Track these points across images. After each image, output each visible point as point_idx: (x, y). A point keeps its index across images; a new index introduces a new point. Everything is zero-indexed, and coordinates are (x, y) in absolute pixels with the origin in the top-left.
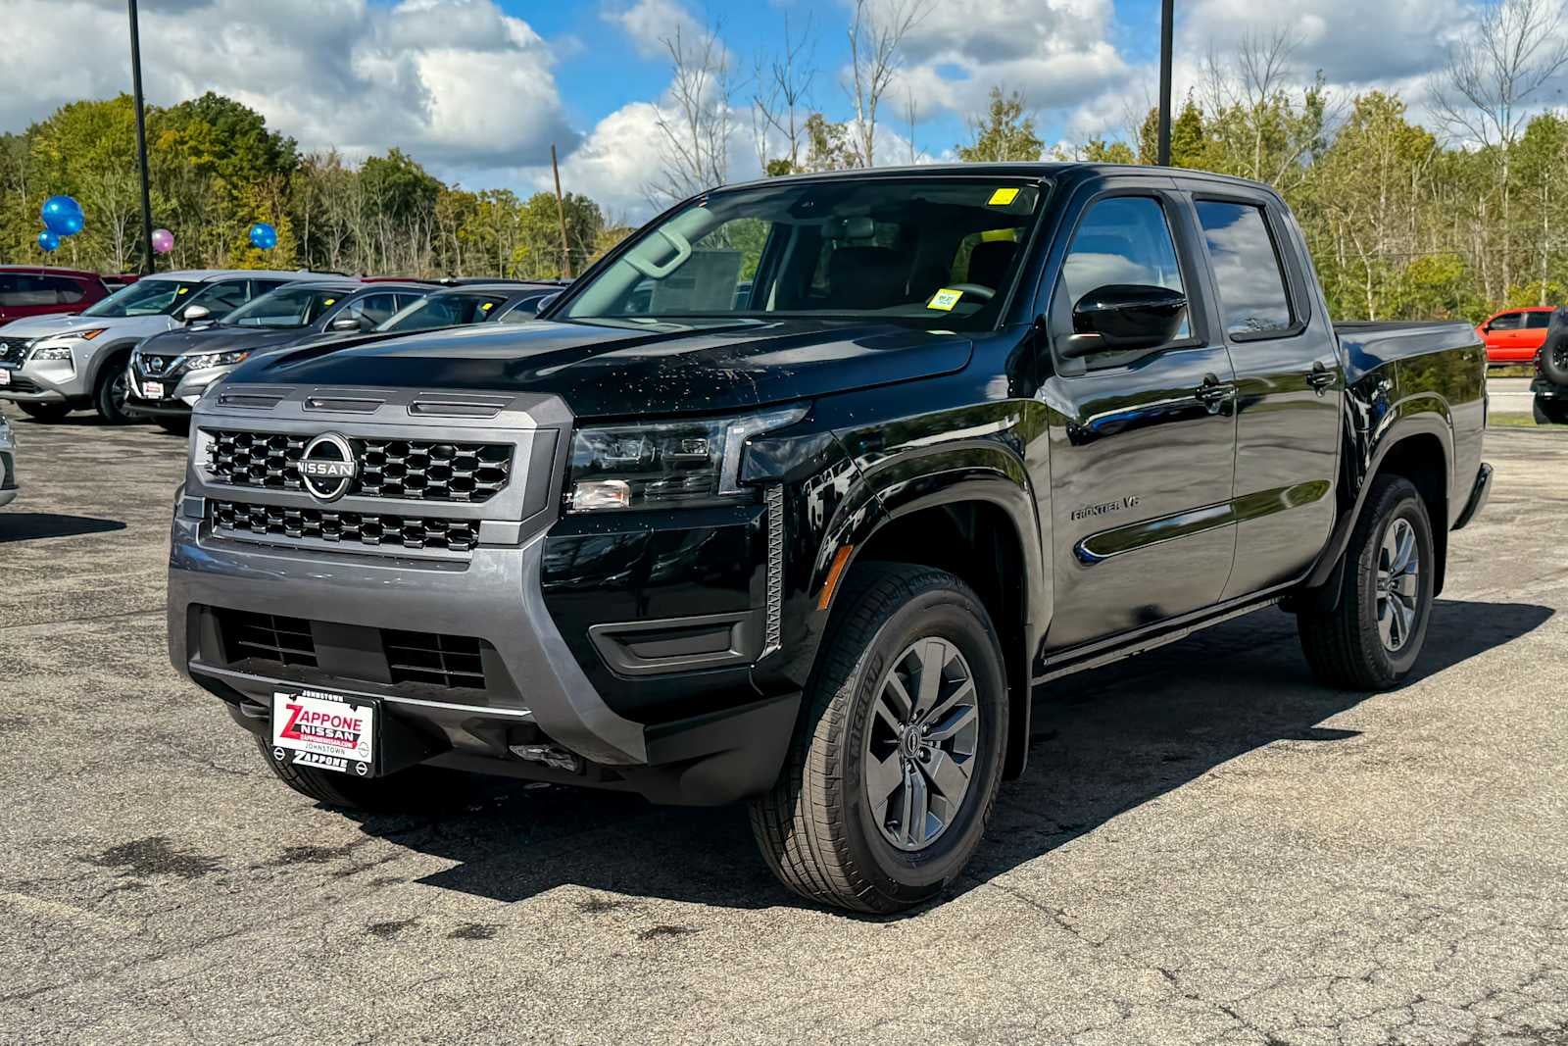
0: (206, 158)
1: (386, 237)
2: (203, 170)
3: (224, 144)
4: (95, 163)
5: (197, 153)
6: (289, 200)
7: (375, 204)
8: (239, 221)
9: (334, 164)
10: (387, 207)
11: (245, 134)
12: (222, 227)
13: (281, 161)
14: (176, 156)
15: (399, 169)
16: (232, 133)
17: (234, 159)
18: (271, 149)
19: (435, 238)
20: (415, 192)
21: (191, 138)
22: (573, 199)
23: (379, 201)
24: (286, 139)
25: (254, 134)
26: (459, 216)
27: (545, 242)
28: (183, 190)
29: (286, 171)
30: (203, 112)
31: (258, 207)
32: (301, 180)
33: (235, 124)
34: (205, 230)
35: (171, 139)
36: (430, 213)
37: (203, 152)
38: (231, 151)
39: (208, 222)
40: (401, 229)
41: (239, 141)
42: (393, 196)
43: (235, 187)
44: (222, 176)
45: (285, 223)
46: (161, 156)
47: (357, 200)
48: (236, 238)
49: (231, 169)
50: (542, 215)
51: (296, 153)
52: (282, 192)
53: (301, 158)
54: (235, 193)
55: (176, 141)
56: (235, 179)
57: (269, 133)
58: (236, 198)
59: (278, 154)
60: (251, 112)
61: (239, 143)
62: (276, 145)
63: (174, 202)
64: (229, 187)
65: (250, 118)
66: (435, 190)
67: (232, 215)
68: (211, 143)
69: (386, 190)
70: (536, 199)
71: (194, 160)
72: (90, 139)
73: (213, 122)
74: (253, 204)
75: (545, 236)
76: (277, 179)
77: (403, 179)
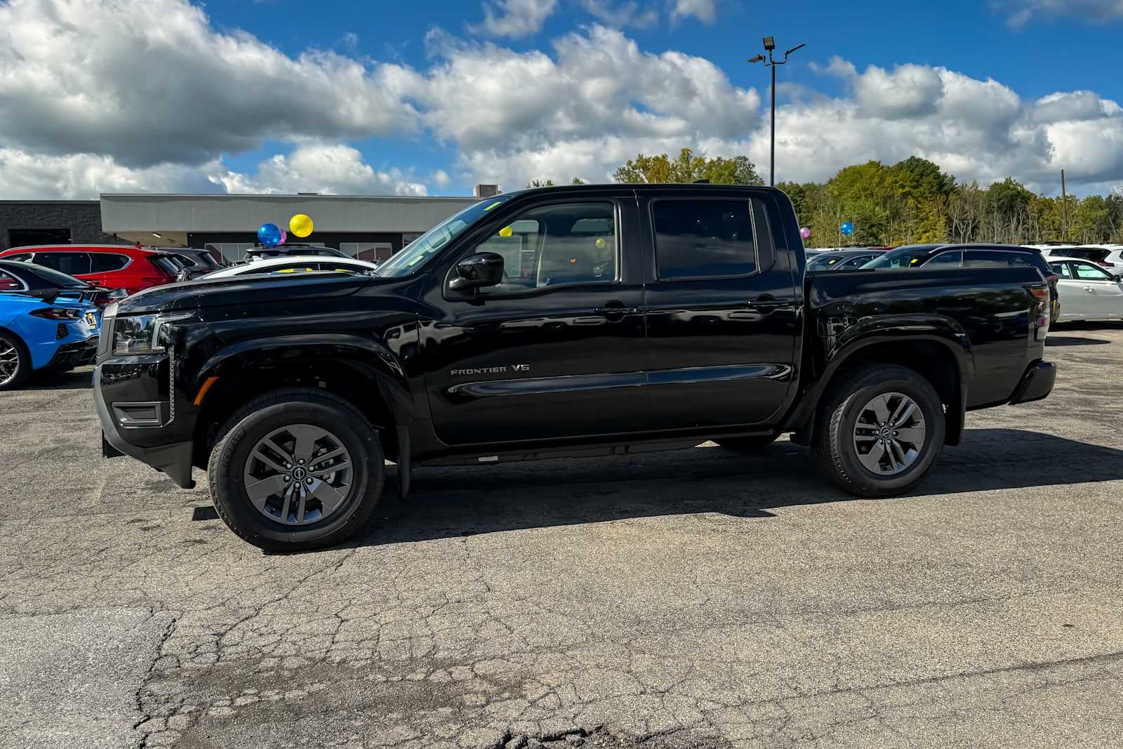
0: (907, 189)
1: (997, 224)
2: (905, 195)
3: (917, 181)
4: (854, 195)
5: (903, 186)
6: (948, 207)
7: (994, 207)
8: (920, 219)
9: (974, 188)
10: (1000, 208)
11: (928, 175)
12: (910, 223)
13: (945, 188)
14: (892, 189)
15: (1009, 188)
16: (922, 175)
17: (921, 189)
18: (940, 182)
19: (1025, 223)
20: (1016, 199)
21: (901, 180)
22: (1112, 198)
23: (995, 206)
24: (949, 176)
25: (932, 175)
26: (1041, 211)
27: (1091, 223)
28: (894, 206)
29: (947, 194)
30: (908, 166)
31: (930, 212)
32: (954, 197)
33: (924, 171)
34: (903, 225)
35: (890, 181)
36: (1024, 210)
37: (905, 186)
38: (921, 185)
39: (904, 221)
40: (1006, 221)
41: (925, 179)
42: (1004, 203)
43: (920, 203)
44: (913, 198)
45: (943, 219)
46: (884, 190)
47: (982, 205)
48: (917, 228)
49: (919, 193)
50: (1090, 208)
51: (954, 183)
52: (944, 204)
53: (957, 186)
54: (919, 205)
55: (893, 182)
56: (920, 199)
57: (941, 174)
58: (920, 208)
59: (944, 185)
60: (932, 164)
61: (925, 181)
62: (944, 179)
63: (888, 212)
64: (916, 203)
65: (931, 168)
66: (1029, 198)
67: (917, 216)
68: (911, 182)
69: (999, 200)
70: (1088, 199)
71: (901, 191)
72: (852, 185)
73: (912, 171)
74: (928, 211)
75: (1091, 220)
76: (942, 197)
77: (1010, 193)
